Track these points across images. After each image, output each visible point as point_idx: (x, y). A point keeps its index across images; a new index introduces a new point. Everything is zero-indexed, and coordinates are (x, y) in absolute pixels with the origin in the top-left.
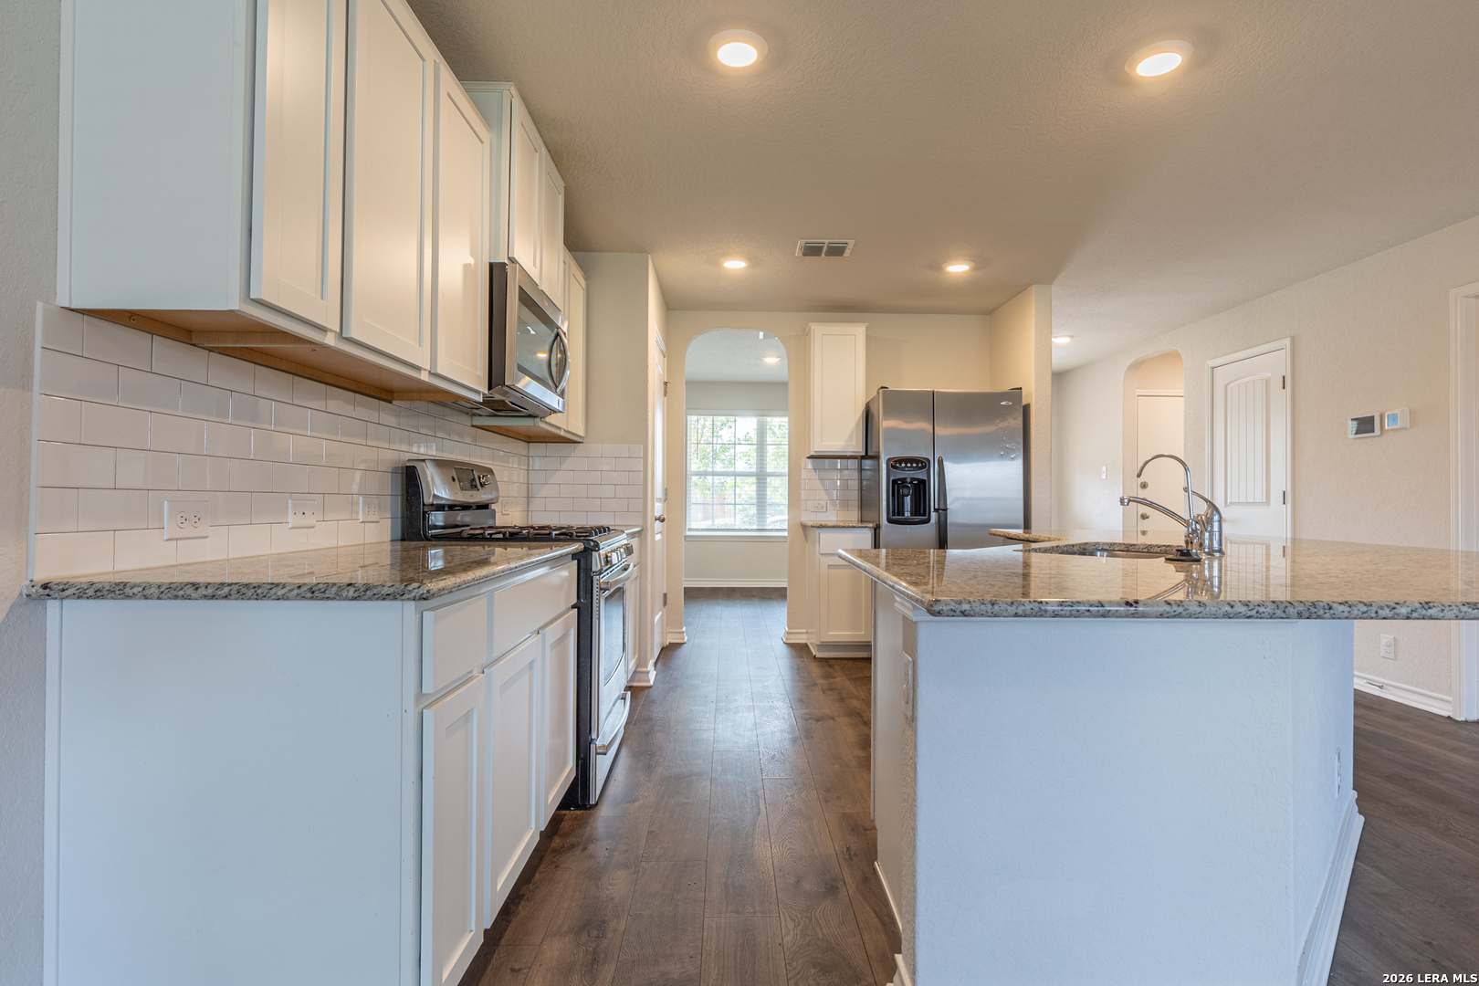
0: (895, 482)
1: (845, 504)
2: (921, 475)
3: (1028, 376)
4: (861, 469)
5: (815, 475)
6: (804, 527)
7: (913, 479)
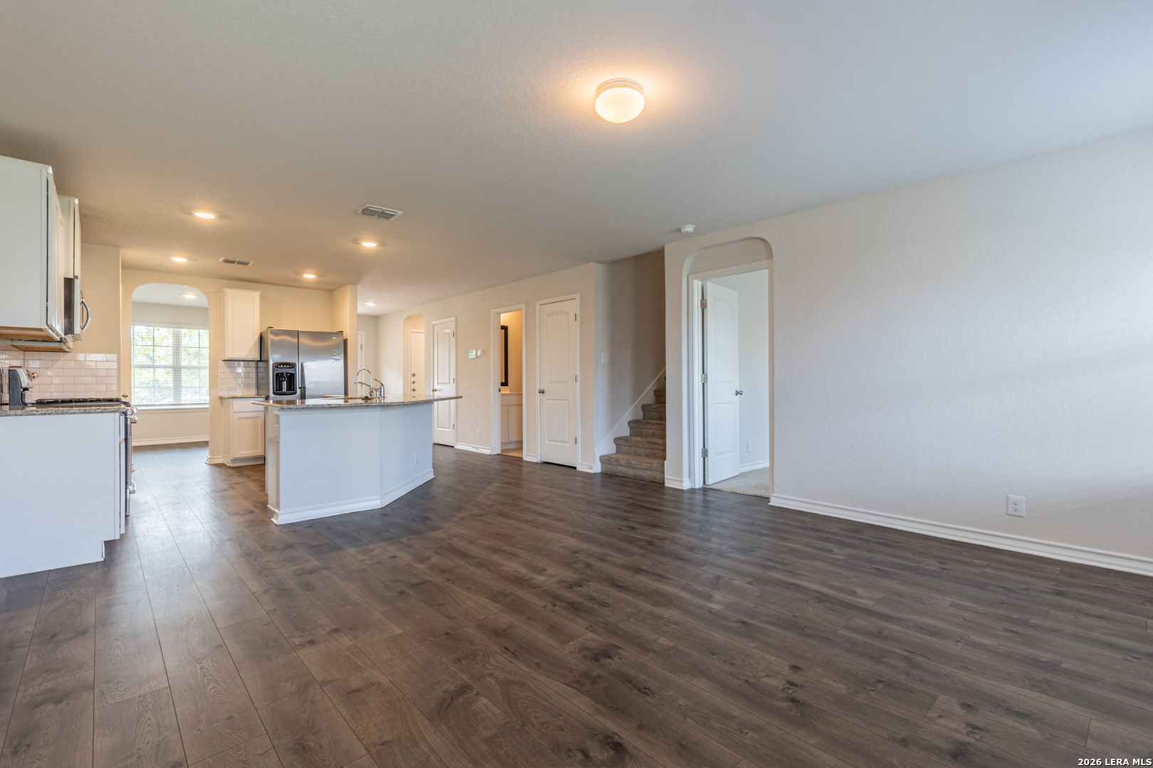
0: (277, 374)
1: (247, 386)
2: (291, 371)
3: (347, 324)
4: (257, 367)
5: (226, 370)
6: (221, 398)
7: (287, 373)
